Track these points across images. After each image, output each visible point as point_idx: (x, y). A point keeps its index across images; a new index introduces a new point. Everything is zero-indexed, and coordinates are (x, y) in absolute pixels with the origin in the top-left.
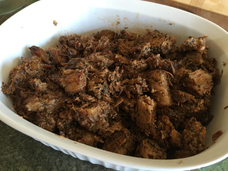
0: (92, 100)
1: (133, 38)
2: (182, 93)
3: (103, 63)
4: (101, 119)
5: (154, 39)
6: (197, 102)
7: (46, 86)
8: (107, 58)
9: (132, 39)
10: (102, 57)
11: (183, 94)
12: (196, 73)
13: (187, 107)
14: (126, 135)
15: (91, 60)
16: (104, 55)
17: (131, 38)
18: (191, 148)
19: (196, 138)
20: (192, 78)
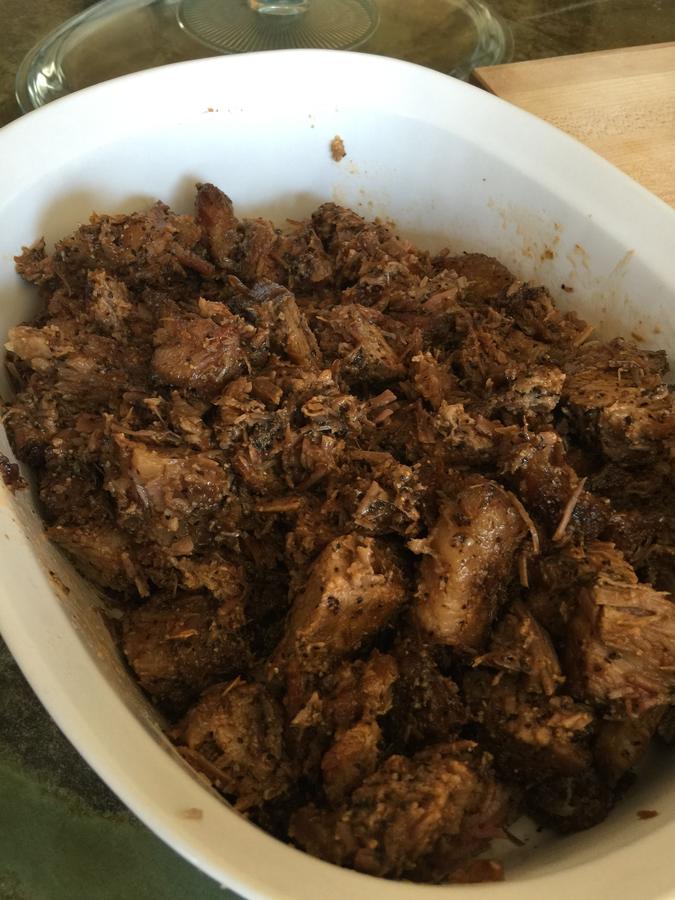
0: (191, 433)
1: (555, 337)
2: (528, 634)
3: (356, 351)
4: (167, 513)
5: (603, 375)
6: (556, 709)
7: (125, 315)
8: (391, 346)
9: (549, 335)
10: (374, 331)
11: (529, 640)
12: (629, 593)
13: (513, 699)
14: (214, 624)
15: (331, 321)
16: (390, 330)
17: (549, 331)
18: (339, 824)
19: (386, 809)
20: (599, 602)
